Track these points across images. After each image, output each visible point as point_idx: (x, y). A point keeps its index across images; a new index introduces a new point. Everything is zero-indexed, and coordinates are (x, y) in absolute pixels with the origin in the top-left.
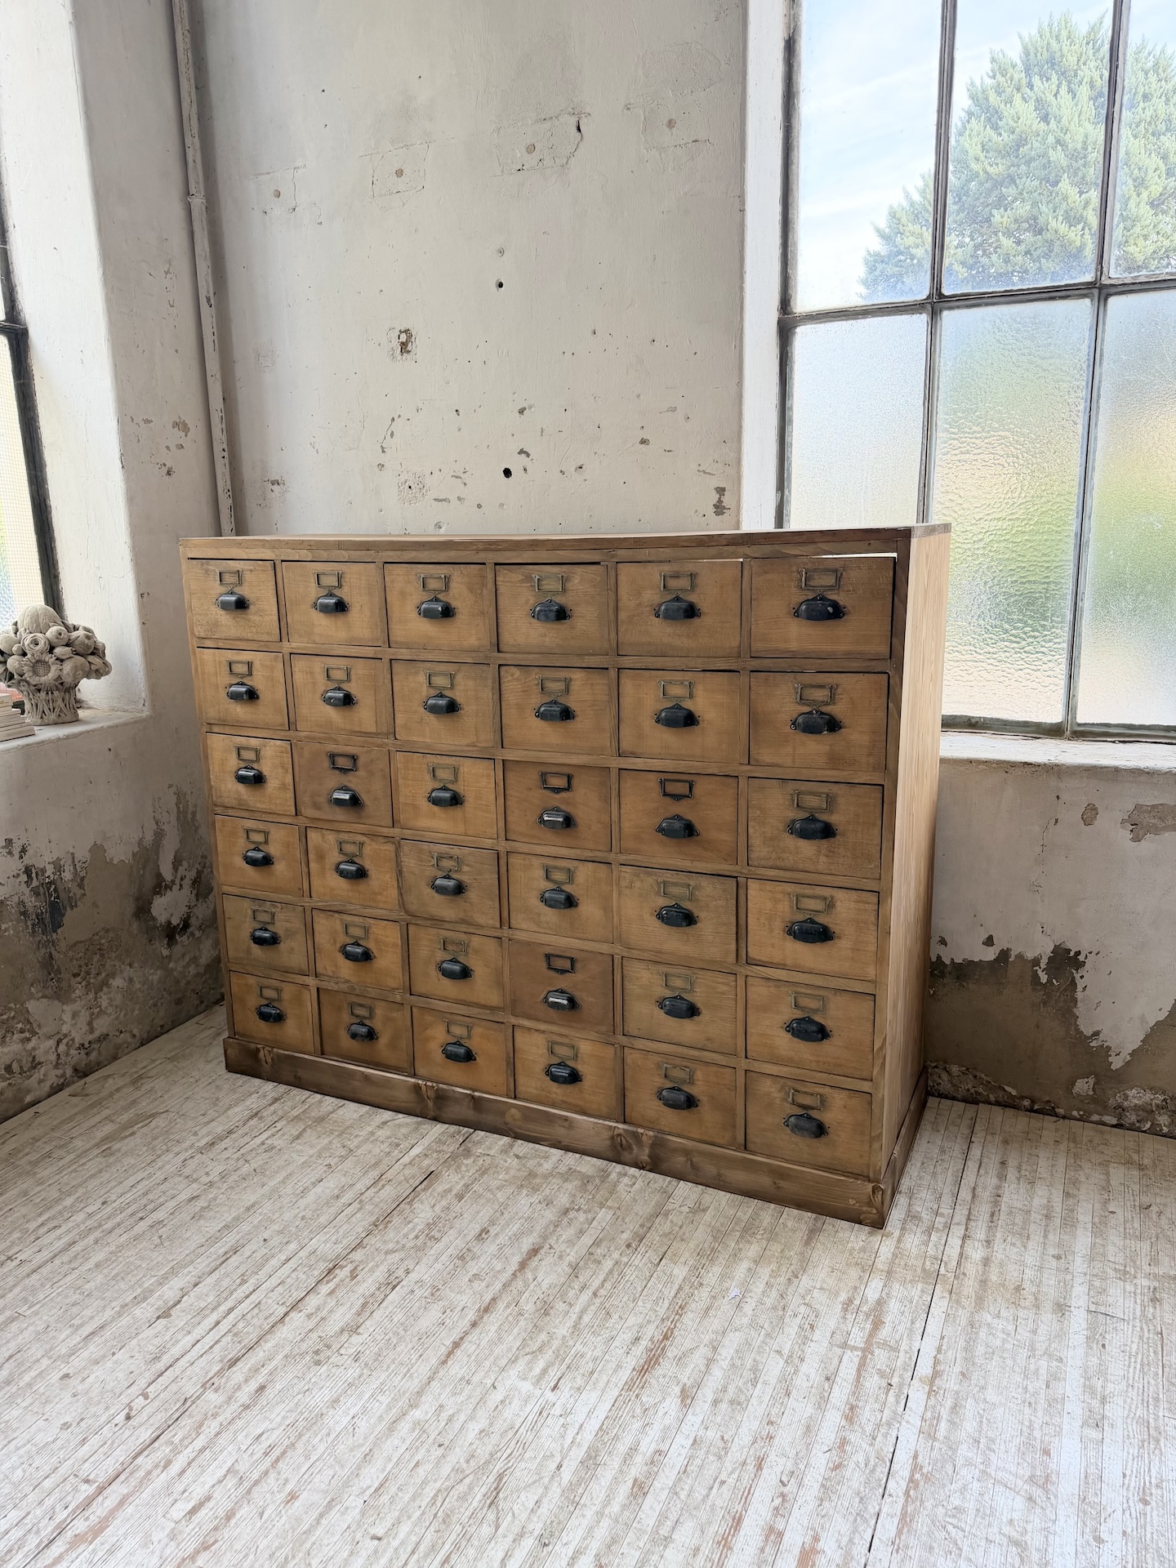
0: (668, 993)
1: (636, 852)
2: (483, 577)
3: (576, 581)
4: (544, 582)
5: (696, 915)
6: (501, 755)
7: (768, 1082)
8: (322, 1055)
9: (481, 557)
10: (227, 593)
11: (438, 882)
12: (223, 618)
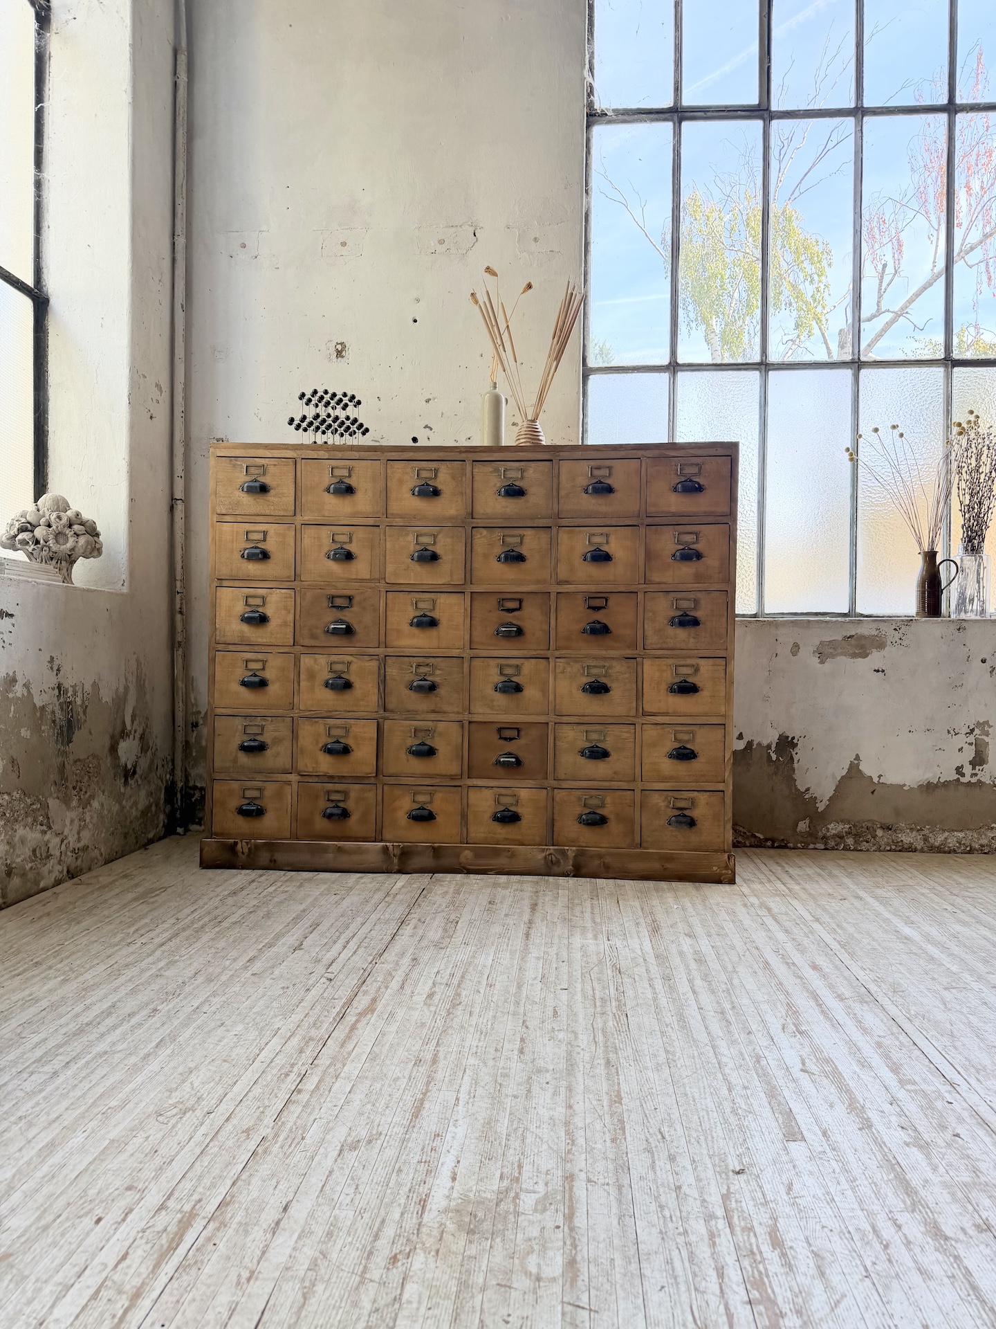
0: (588, 745)
1: (567, 648)
2: (464, 469)
3: (531, 471)
4: (507, 472)
5: (609, 686)
6: (469, 589)
7: (657, 795)
8: (297, 839)
9: (463, 456)
10: (252, 481)
11: (415, 684)
12: (245, 499)
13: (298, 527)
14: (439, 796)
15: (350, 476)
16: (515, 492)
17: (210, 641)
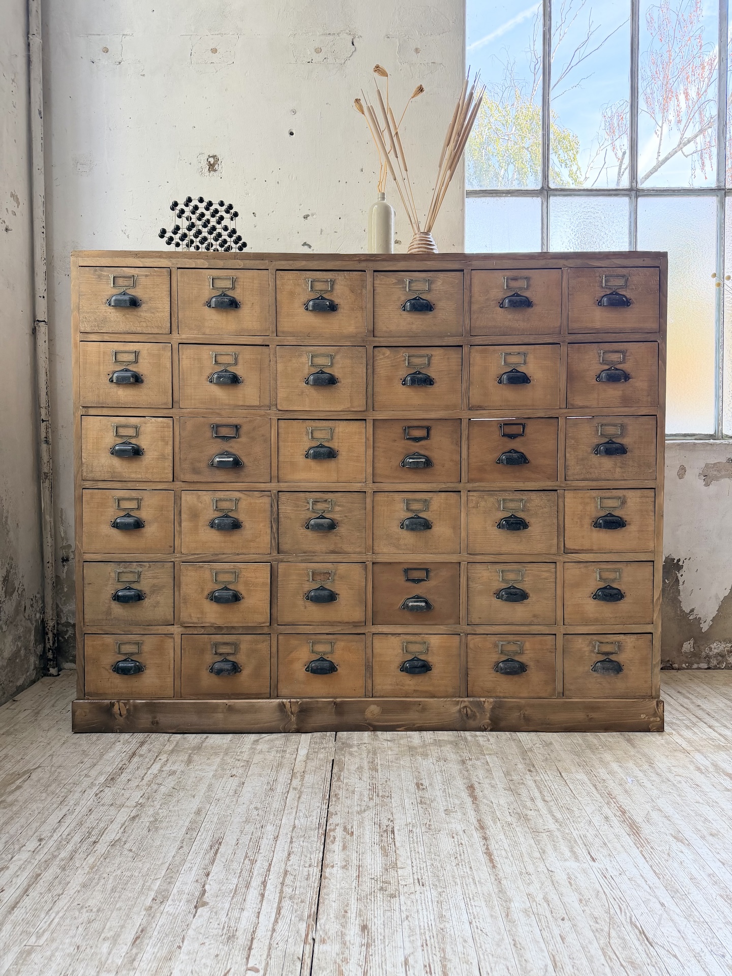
0: (504, 586)
1: (481, 480)
2: (363, 281)
3: (439, 283)
4: (412, 285)
5: (527, 521)
6: (371, 416)
7: (580, 639)
8: (181, 697)
9: (362, 266)
10: (120, 294)
11: (312, 522)
12: (112, 315)
13: (175, 346)
14: (340, 645)
15: (233, 288)
16: (421, 306)
17: (76, 477)
